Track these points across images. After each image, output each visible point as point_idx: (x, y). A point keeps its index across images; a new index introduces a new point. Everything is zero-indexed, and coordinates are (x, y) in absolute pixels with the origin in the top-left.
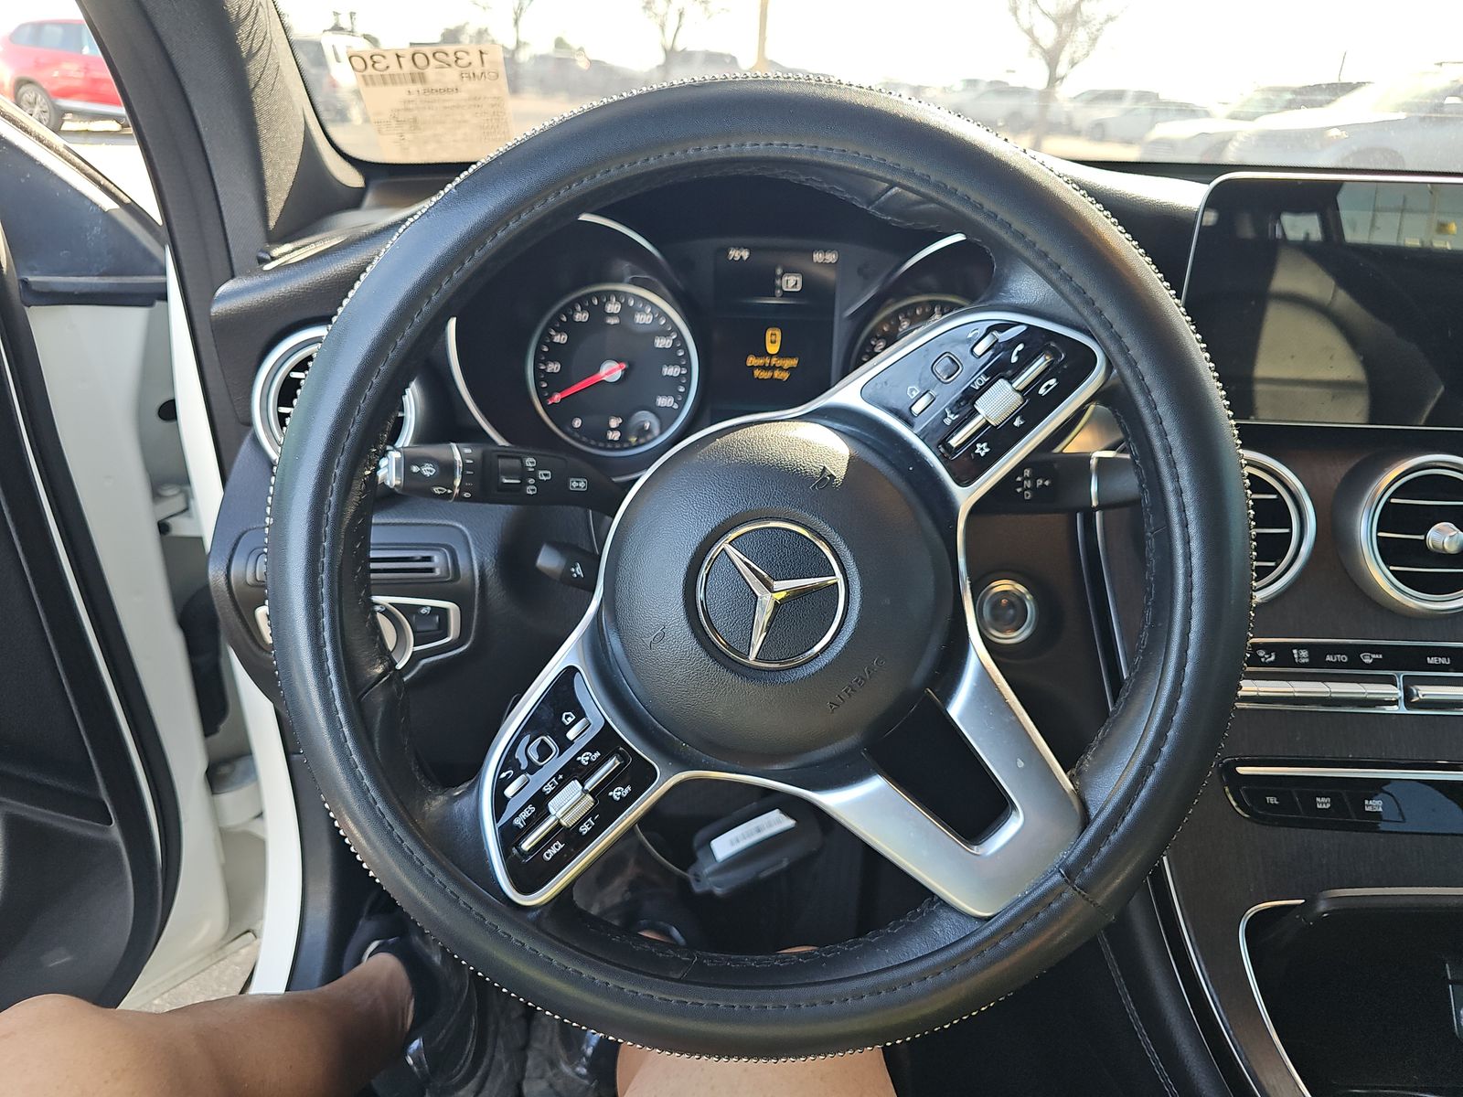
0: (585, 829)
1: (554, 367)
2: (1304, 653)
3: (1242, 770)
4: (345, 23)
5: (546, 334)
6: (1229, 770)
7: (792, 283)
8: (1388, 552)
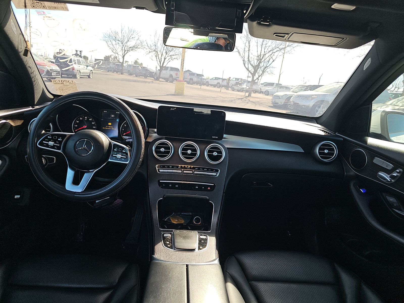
0: (50, 146)
1: (76, 126)
2: (171, 166)
3: (160, 181)
4: (79, 53)
5: (75, 121)
6: (159, 181)
7: (113, 116)
8: (183, 154)
